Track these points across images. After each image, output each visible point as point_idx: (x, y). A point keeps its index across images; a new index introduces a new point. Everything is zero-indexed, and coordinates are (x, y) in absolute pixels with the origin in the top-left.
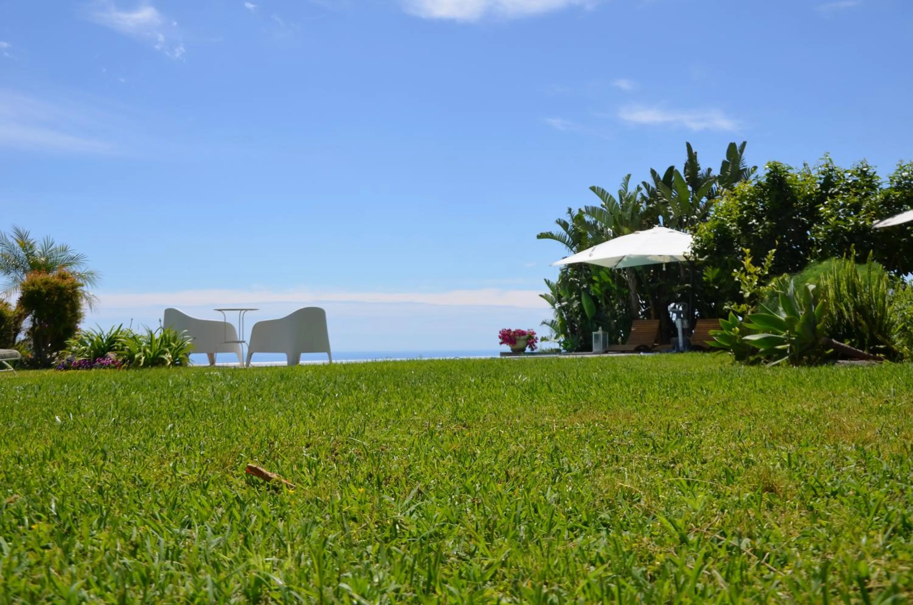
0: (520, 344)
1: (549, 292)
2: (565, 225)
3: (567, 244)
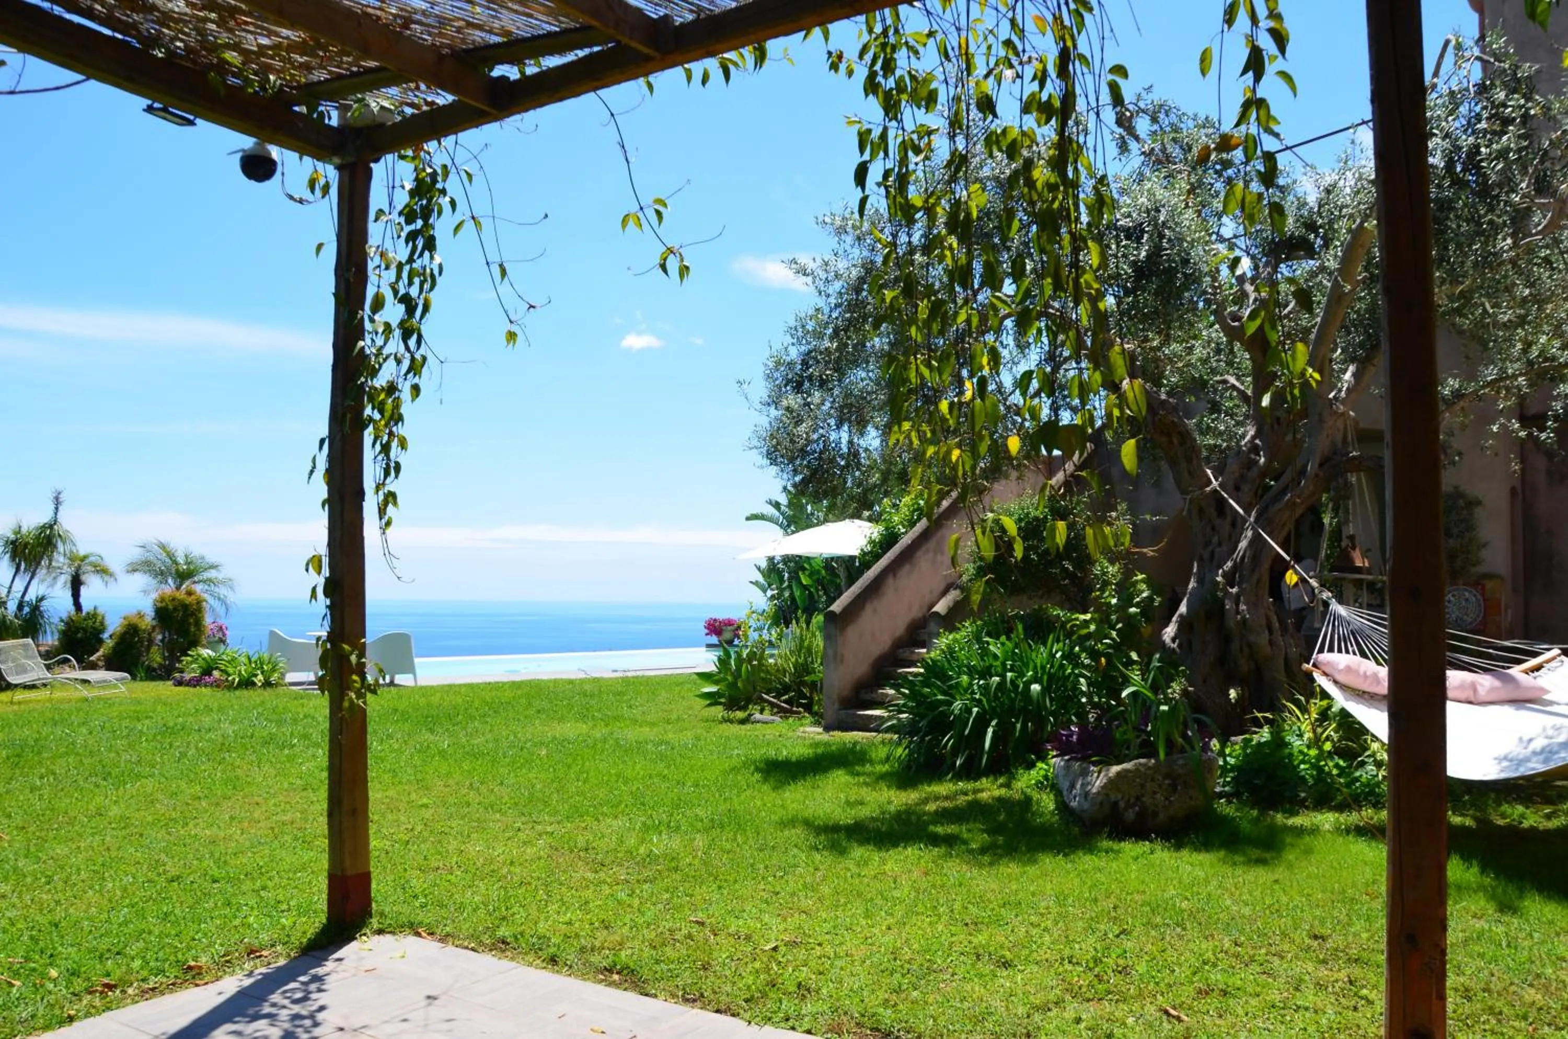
0: (727, 635)
1: (761, 579)
2: (777, 505)
3: (781, 526)
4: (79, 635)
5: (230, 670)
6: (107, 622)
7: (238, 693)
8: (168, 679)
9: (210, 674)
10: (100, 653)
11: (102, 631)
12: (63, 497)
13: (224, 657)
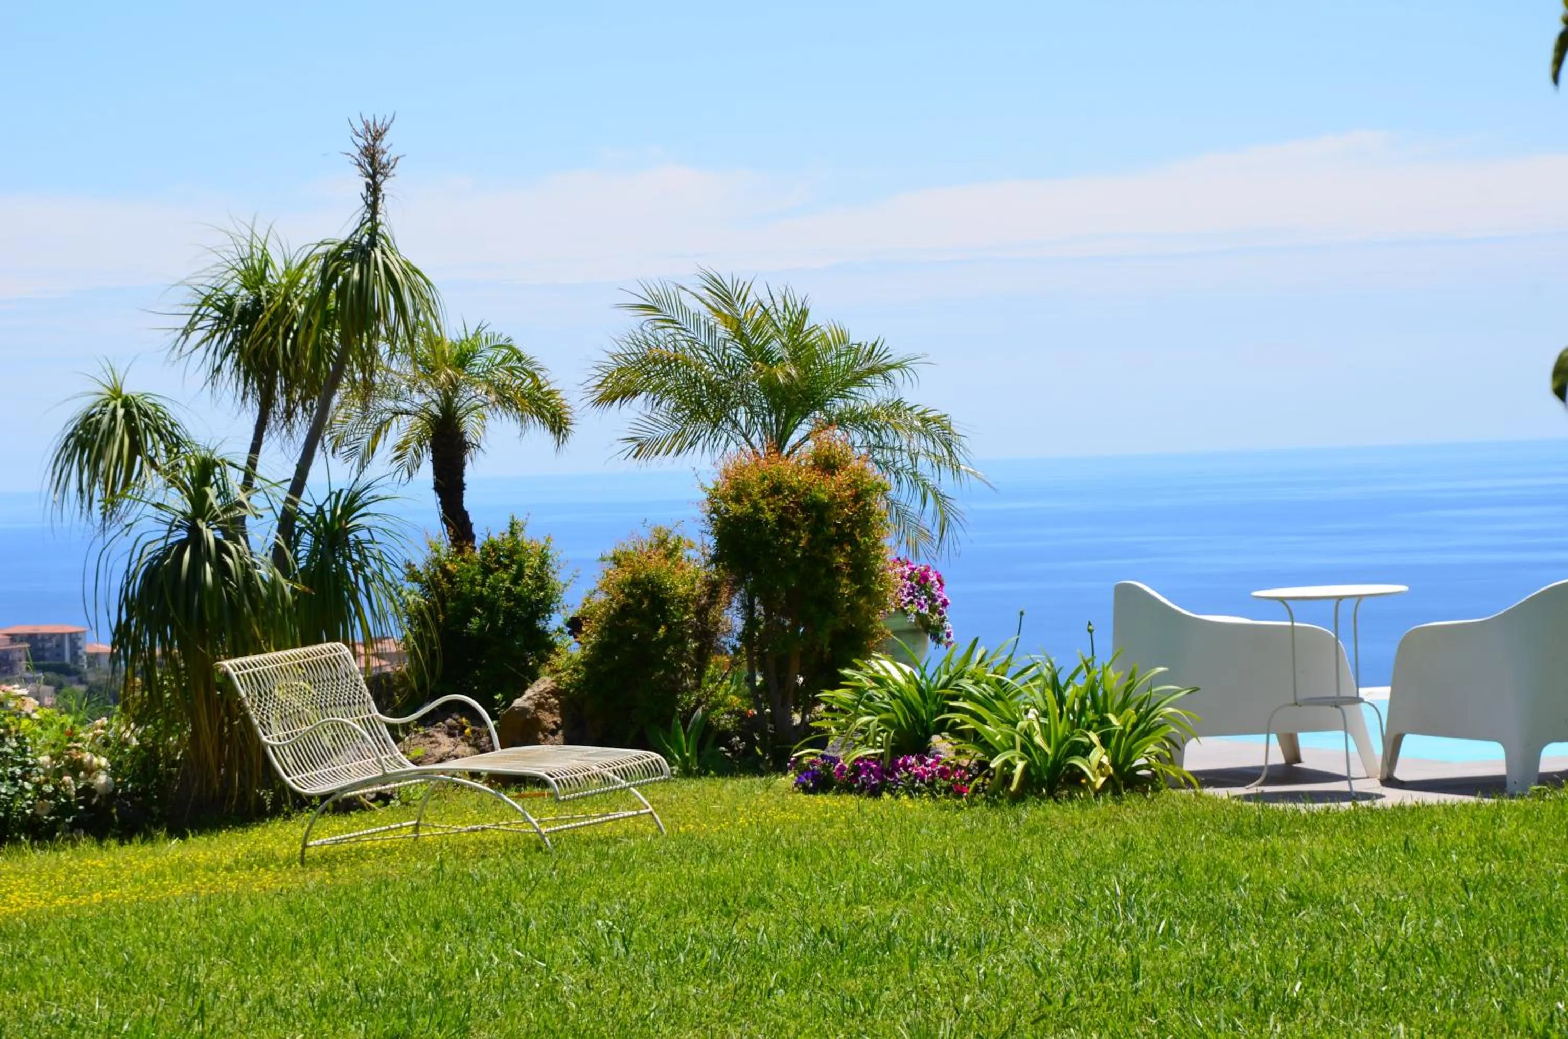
4: (475, 623)
5: (994, 731)
6: (559, 577)
7: (1030, 813)
8: (782, 769)
9: (922, 748)
10: (544, 683)
11: (544, 607)
12: (390, 146)
13: (967, 684)
